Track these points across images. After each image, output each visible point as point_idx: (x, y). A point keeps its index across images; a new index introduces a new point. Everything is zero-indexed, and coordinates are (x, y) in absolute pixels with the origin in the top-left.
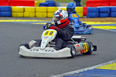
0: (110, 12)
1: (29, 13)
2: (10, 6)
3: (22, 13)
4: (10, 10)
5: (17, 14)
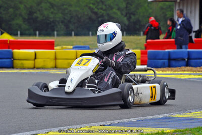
0: (188, 59)
1: (44, 61)
2: (10, 50)
3: (33, 62)
4: (11, 57)
5: (22, 64)
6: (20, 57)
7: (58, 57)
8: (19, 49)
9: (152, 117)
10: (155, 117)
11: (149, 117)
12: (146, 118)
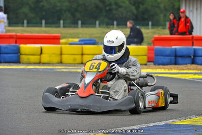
1: (50, 56)
2: (17, 45)
3: (39, 57)
4: (18, 52)
5: (28, 59)
6: (27, 52)
7: (63, 52)
8: (26, 44)
9: (154, 124)
10: (157, 124)
11: (151, 125)
12: (148, 125)
